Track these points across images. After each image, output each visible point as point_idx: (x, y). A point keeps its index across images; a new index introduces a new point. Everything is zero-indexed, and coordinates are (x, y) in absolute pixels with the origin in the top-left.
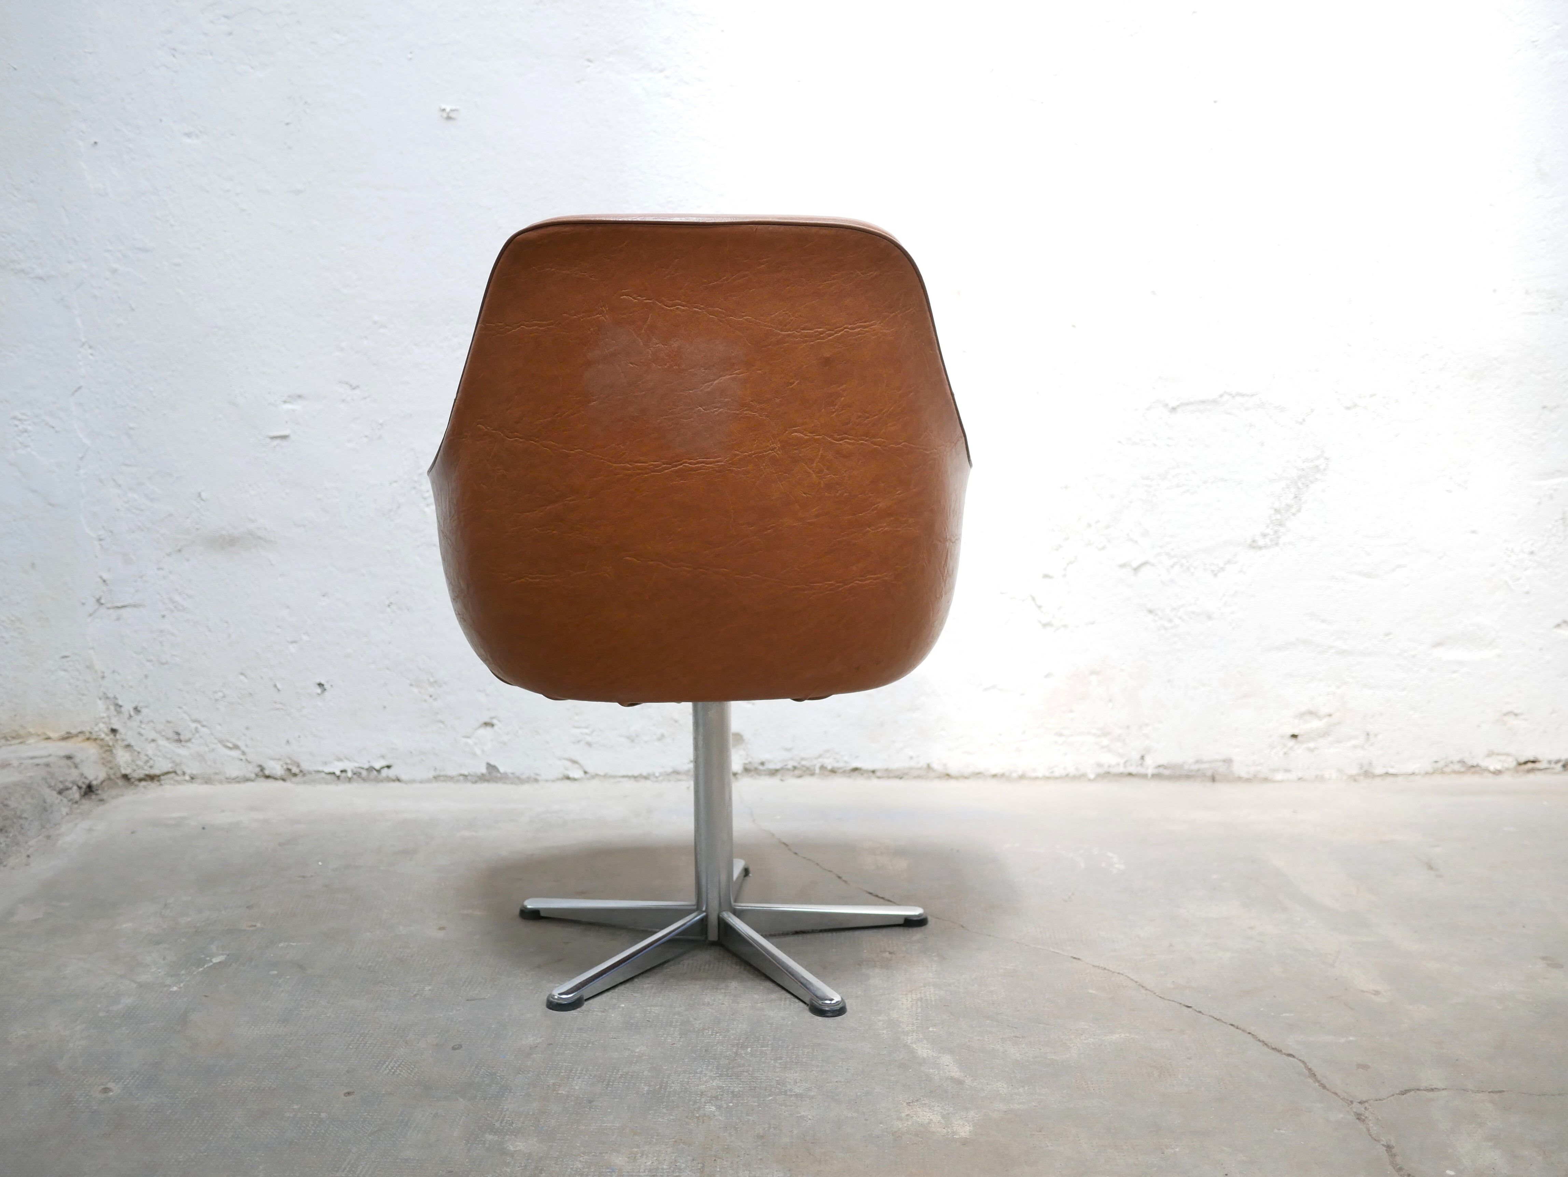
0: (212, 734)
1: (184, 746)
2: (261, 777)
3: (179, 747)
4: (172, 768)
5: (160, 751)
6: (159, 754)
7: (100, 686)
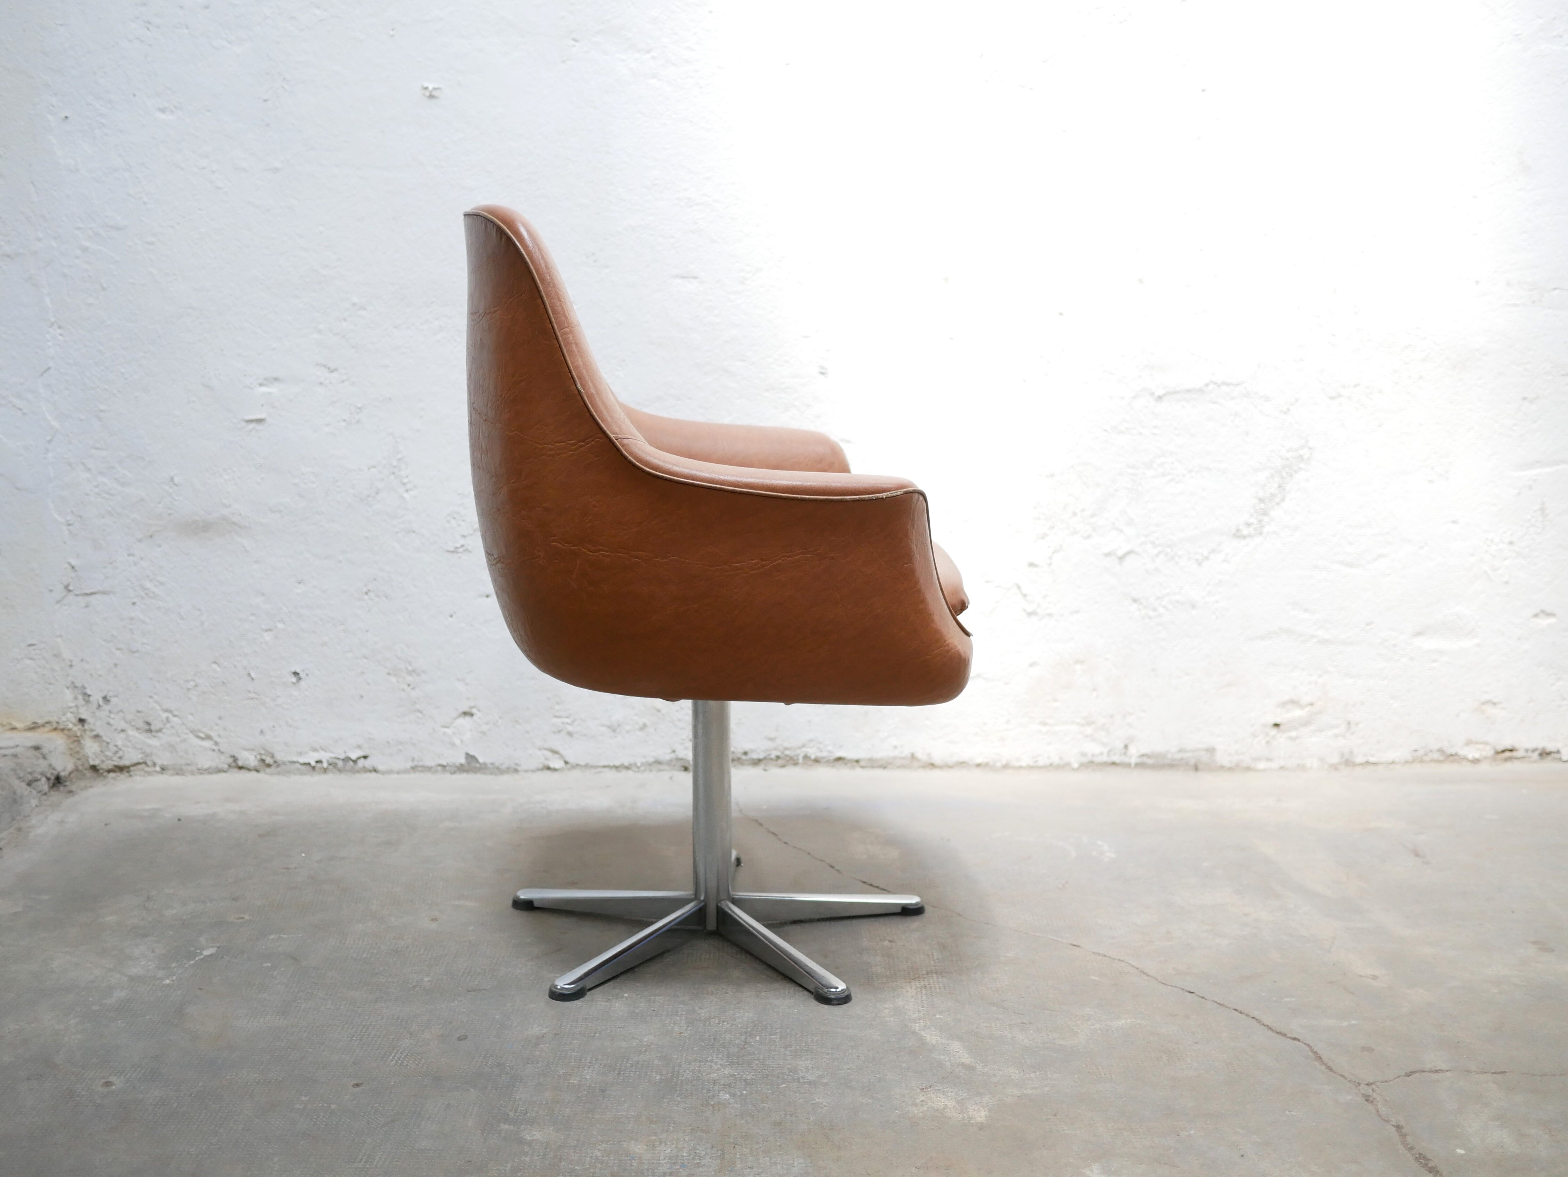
0: (183, 724)
1: (154, 736)
2: (233, 767)
3: (149, 738)
4: (142, 758)
5: (129, 741)
6: (129, 744)
7: (68, 675)
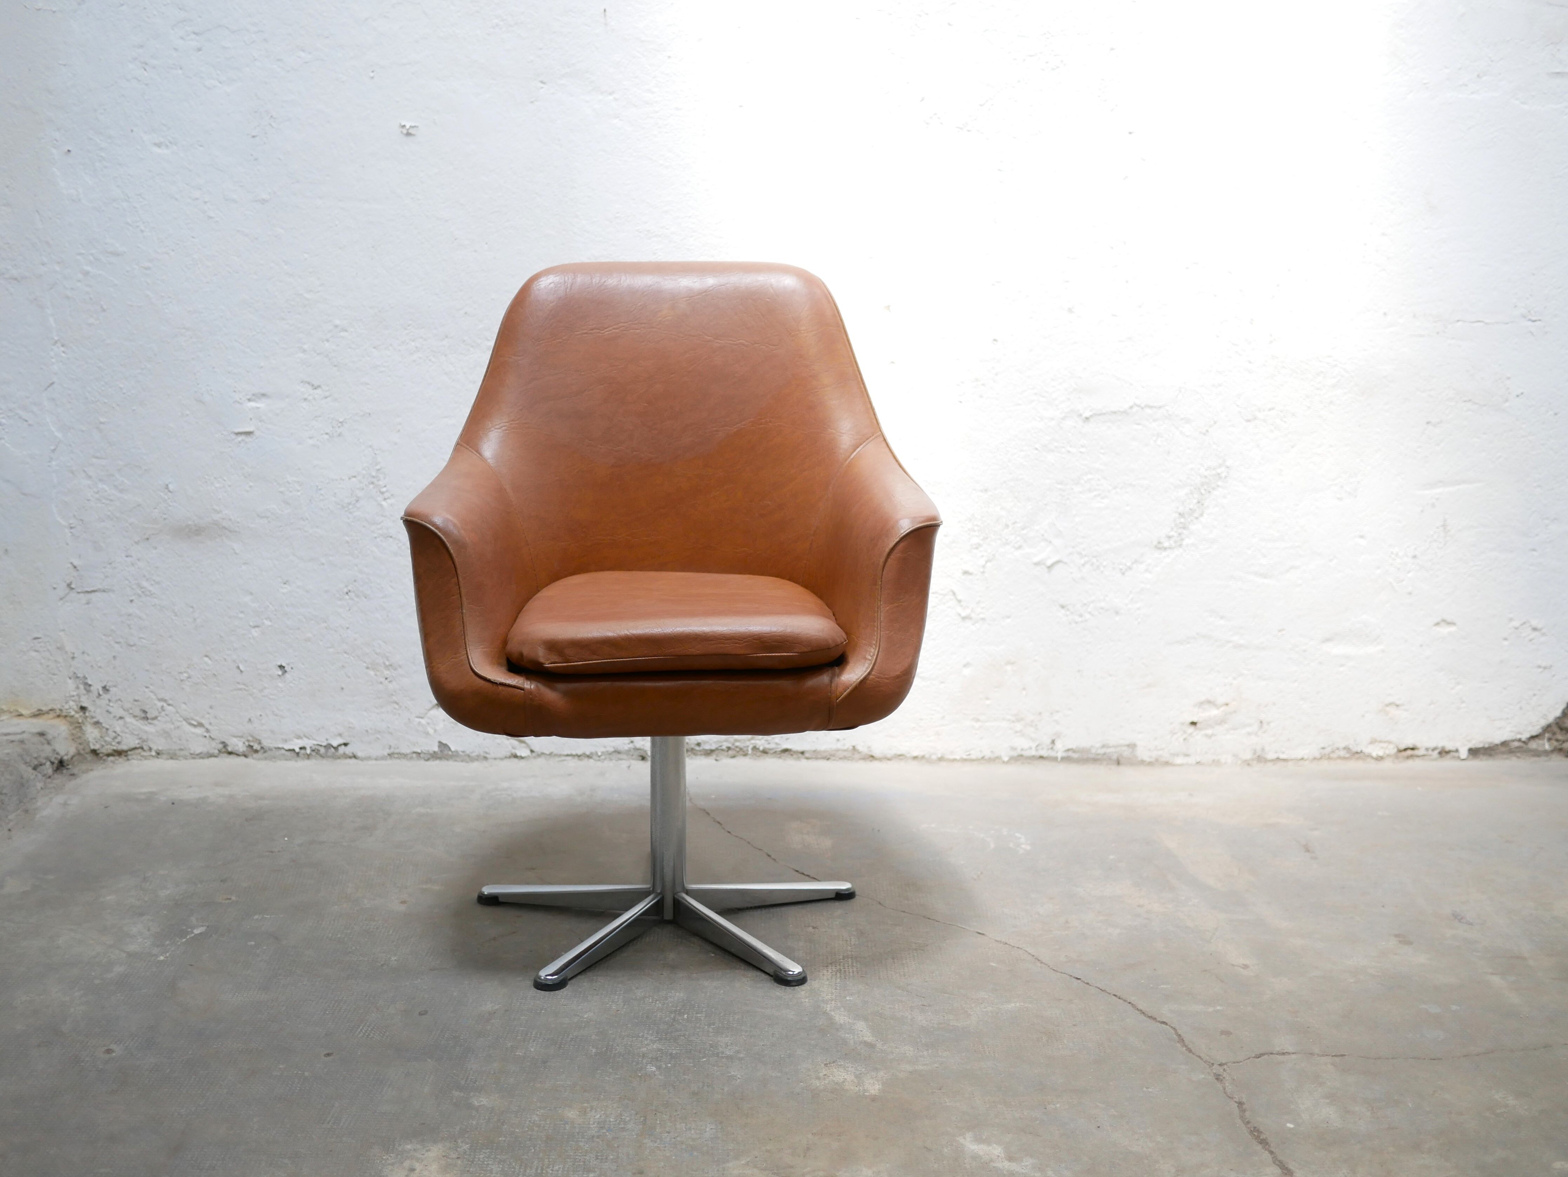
0: (177, 712)
1: (150, 723)
2: (223, 753)
3: (146, 725)
4: (138, 744)
5: (127, 728)
6: (127, 731)
7: (70, 666)
